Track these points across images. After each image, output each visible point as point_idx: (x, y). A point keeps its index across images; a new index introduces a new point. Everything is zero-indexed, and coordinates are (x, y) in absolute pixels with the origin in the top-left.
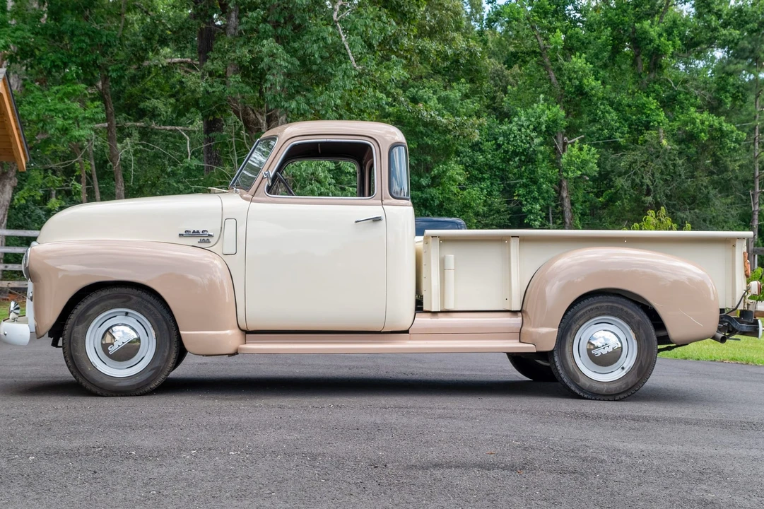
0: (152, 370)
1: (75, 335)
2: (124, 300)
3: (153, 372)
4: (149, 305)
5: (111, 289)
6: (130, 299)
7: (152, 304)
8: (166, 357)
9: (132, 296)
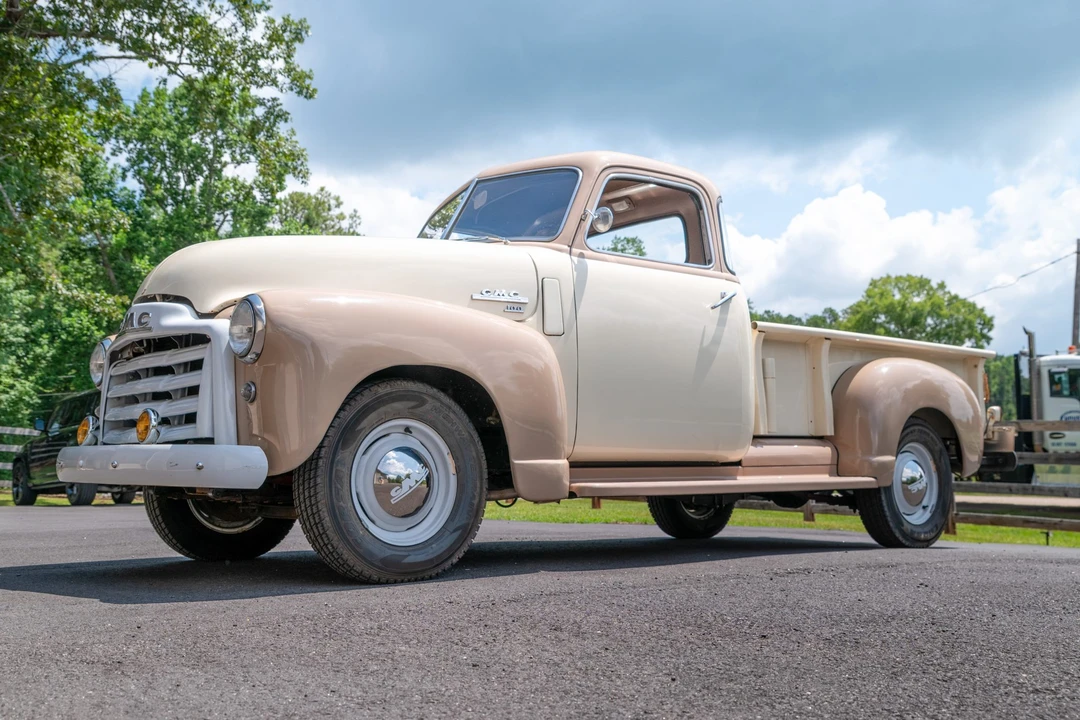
0: (455, 531)
1: (339, 468)
2: (413, 404)
3: (459, 532)
4: (452, 415)
5: (392, 383)
6: (423, 402)
7: (454, 412)
8: (475, 507)
9: (425, 397)
